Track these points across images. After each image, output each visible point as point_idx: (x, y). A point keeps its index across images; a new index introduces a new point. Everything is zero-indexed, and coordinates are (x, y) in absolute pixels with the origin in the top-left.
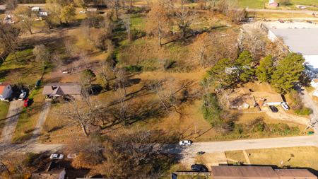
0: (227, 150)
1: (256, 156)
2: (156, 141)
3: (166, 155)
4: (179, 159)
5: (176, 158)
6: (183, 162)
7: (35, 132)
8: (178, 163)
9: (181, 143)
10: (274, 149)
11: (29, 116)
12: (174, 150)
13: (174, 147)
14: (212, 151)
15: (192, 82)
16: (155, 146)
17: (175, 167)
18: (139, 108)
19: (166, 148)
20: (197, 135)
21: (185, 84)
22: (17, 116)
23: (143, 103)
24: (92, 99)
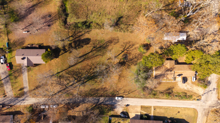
0: (143, 105)
1: (158, 110)
2: (101, 96)
3: (107, 105)
4: (114, 108)
5: (112, 107)
6: (116, 110)
7: (25, 90)
8: (113, 110)
9: (116, 98)
10: (170, 107)
11: (16, 77)
12: (112, 102)
13: (112, 100)
14: (134, 104)
15: (133, 45)
16: (100, 100)
17: (112, 113)
18: (90, 69)
19: (107, 101)
20: (128, 93)
21: (127, 47)
22: (8, 78)
23: (93, 65)
24: (55, 61)
